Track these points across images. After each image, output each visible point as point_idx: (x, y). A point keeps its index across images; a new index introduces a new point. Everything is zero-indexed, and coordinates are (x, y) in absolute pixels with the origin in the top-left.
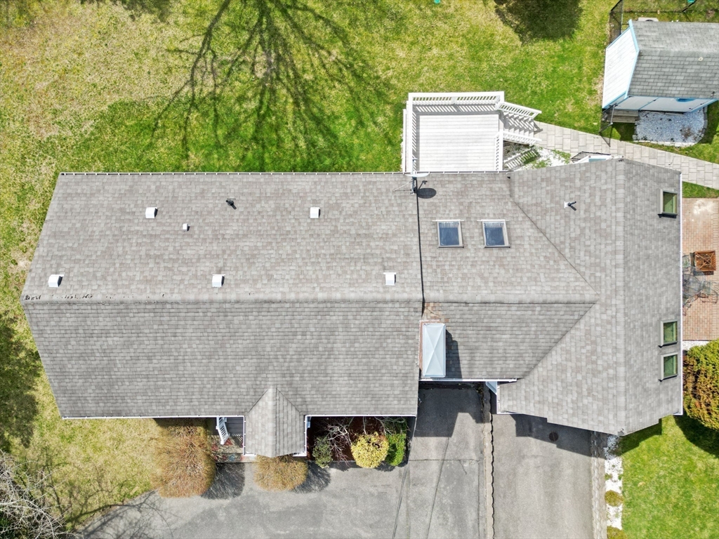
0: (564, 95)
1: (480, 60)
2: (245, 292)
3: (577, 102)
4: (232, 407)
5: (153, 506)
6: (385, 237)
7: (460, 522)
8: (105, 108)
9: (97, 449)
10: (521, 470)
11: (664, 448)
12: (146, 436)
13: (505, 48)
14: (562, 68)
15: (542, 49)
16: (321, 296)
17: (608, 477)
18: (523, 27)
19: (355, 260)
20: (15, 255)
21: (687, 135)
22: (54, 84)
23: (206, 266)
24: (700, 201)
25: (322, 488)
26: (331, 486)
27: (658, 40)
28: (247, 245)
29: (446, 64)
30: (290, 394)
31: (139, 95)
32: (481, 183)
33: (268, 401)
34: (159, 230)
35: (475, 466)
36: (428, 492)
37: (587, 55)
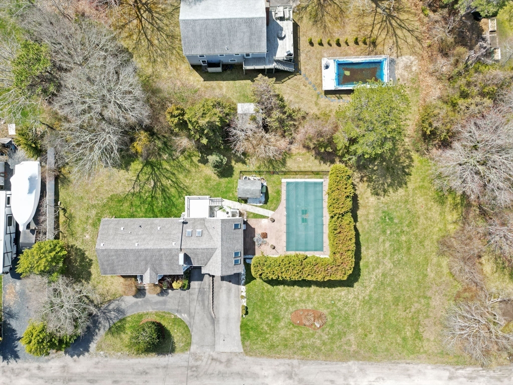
0: (229, 192)
1: (208, 183)
2: (143, 247)
3: (233, 194)
4: (140, 272)
5: (122, 300)
6: (174, 234)
7: (204, 305)
8: (109, 196)
9: (106, 285)
10: (221, 291)
11: (256, 284)
12: (119, 282)
13: (214, 180)
14: (229, 185)
15: (224, 180)
16: (159, 248)
17: (242, 292)
18: (219, 175)
19: (167, 240)
20: (85, 234)
21: (260, 203)
22: (96, 190)
23: (134, 241)
24: (264, 219)
25: (167, 295)
26: (169, 295)
27: (243, 185)
28: (143, 236)
29: (199, 184)
30: (154, 269)
31: (118, 192)
32: (198, 221)
33: (148, 271)
34: (124, 233)
35: (208, 290)
36: (195, 297)
37: (235, 182)
